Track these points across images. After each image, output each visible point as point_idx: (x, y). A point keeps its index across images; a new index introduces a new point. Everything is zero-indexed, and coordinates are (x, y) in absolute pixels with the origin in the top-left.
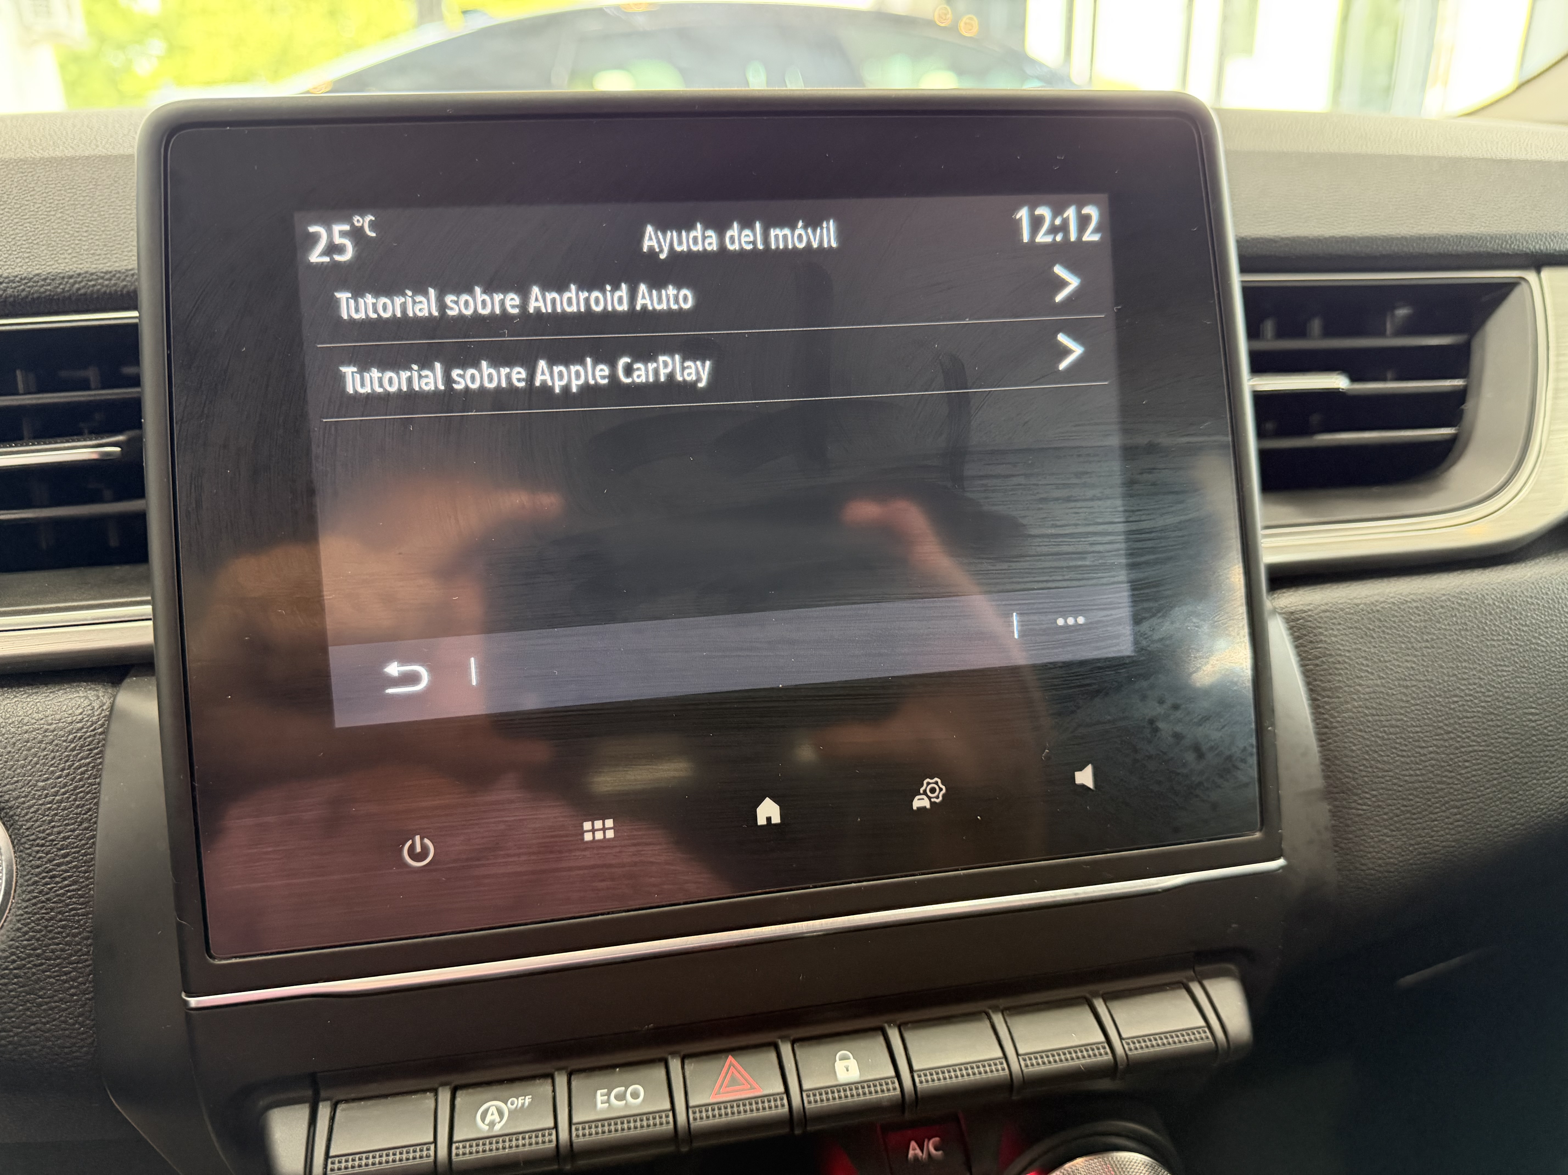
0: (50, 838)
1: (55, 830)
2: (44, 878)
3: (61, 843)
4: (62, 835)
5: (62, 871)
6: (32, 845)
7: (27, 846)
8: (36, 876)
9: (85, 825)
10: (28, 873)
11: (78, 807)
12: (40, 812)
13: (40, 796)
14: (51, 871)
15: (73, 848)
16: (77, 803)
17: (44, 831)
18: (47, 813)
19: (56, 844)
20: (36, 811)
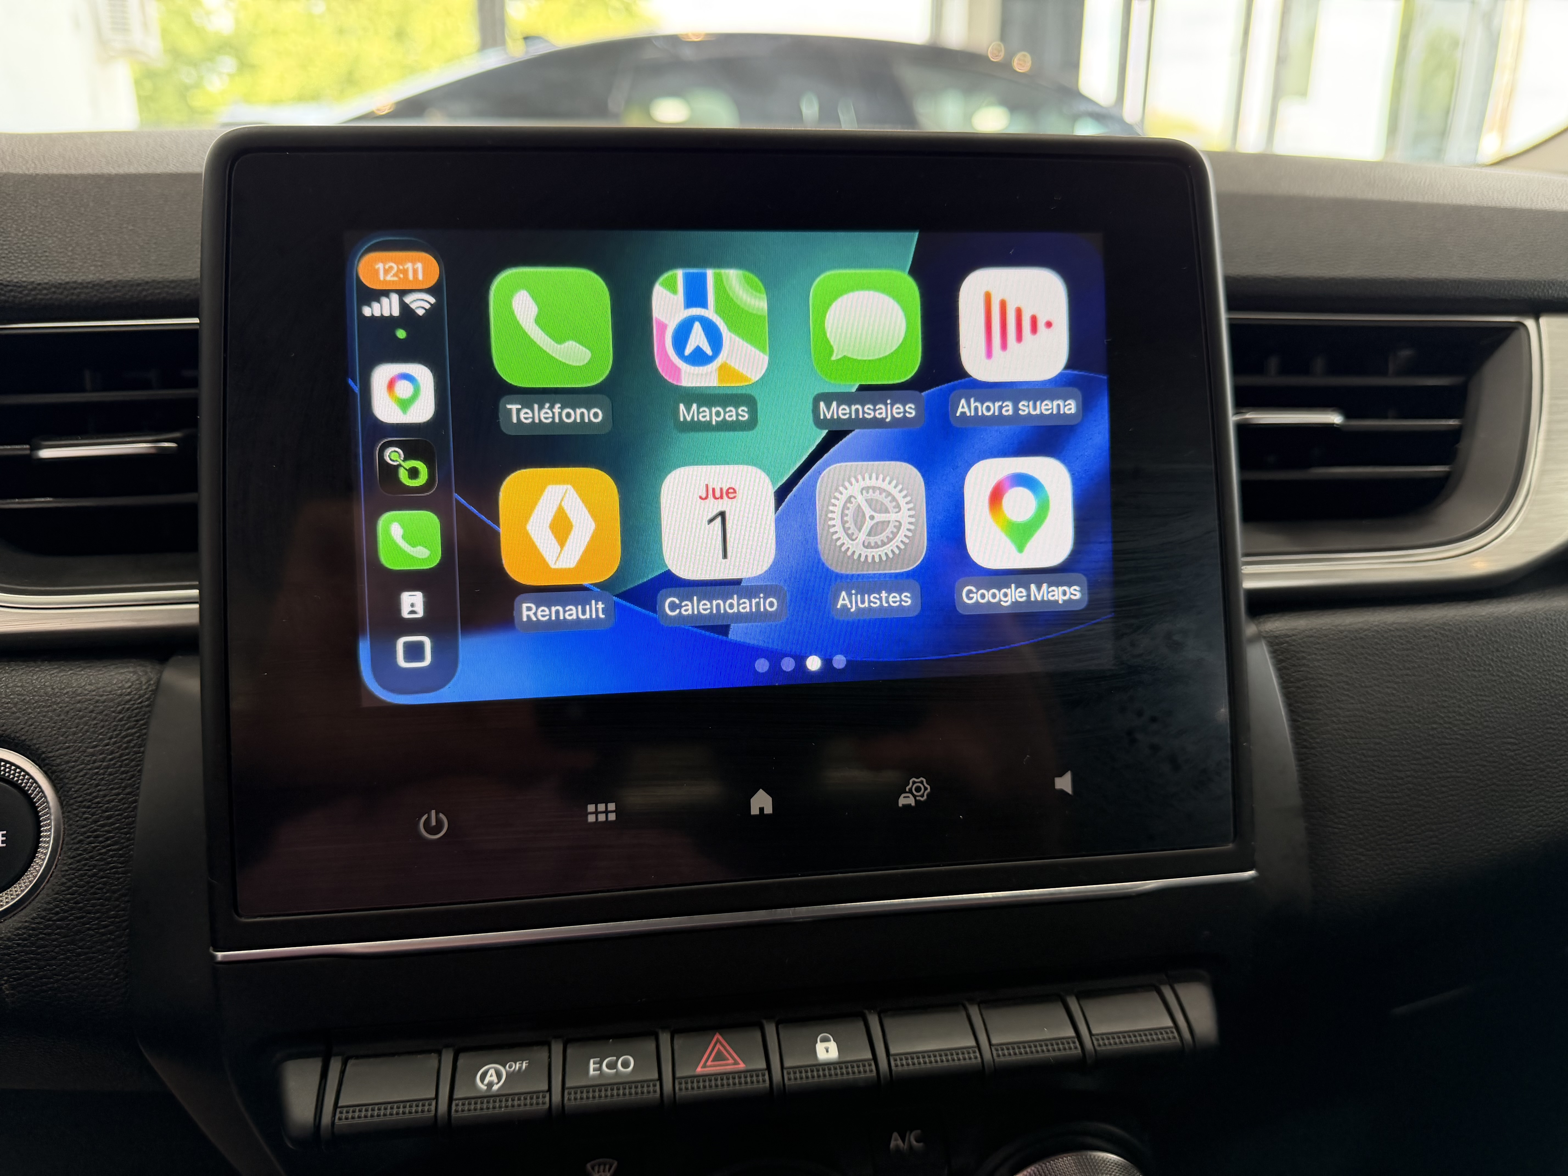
0: (97, 800)
1: (101, 793)
2: (89, 837)
3: (106, 806)
4: (107, 798)
5: (106, 831)
6: (79, 806)
7: (75, 807)
8: (82, 835)
9: (128, 790)
10: (75, 832)
11: (123, 773)
12: (88, 776)
13: (89, 761)
14: (95, 831)
15: (116, 811)
16: (123, 769)
17: (91, 794)
18: (95, 777)
19: (101, 807)
20: (85, 775)
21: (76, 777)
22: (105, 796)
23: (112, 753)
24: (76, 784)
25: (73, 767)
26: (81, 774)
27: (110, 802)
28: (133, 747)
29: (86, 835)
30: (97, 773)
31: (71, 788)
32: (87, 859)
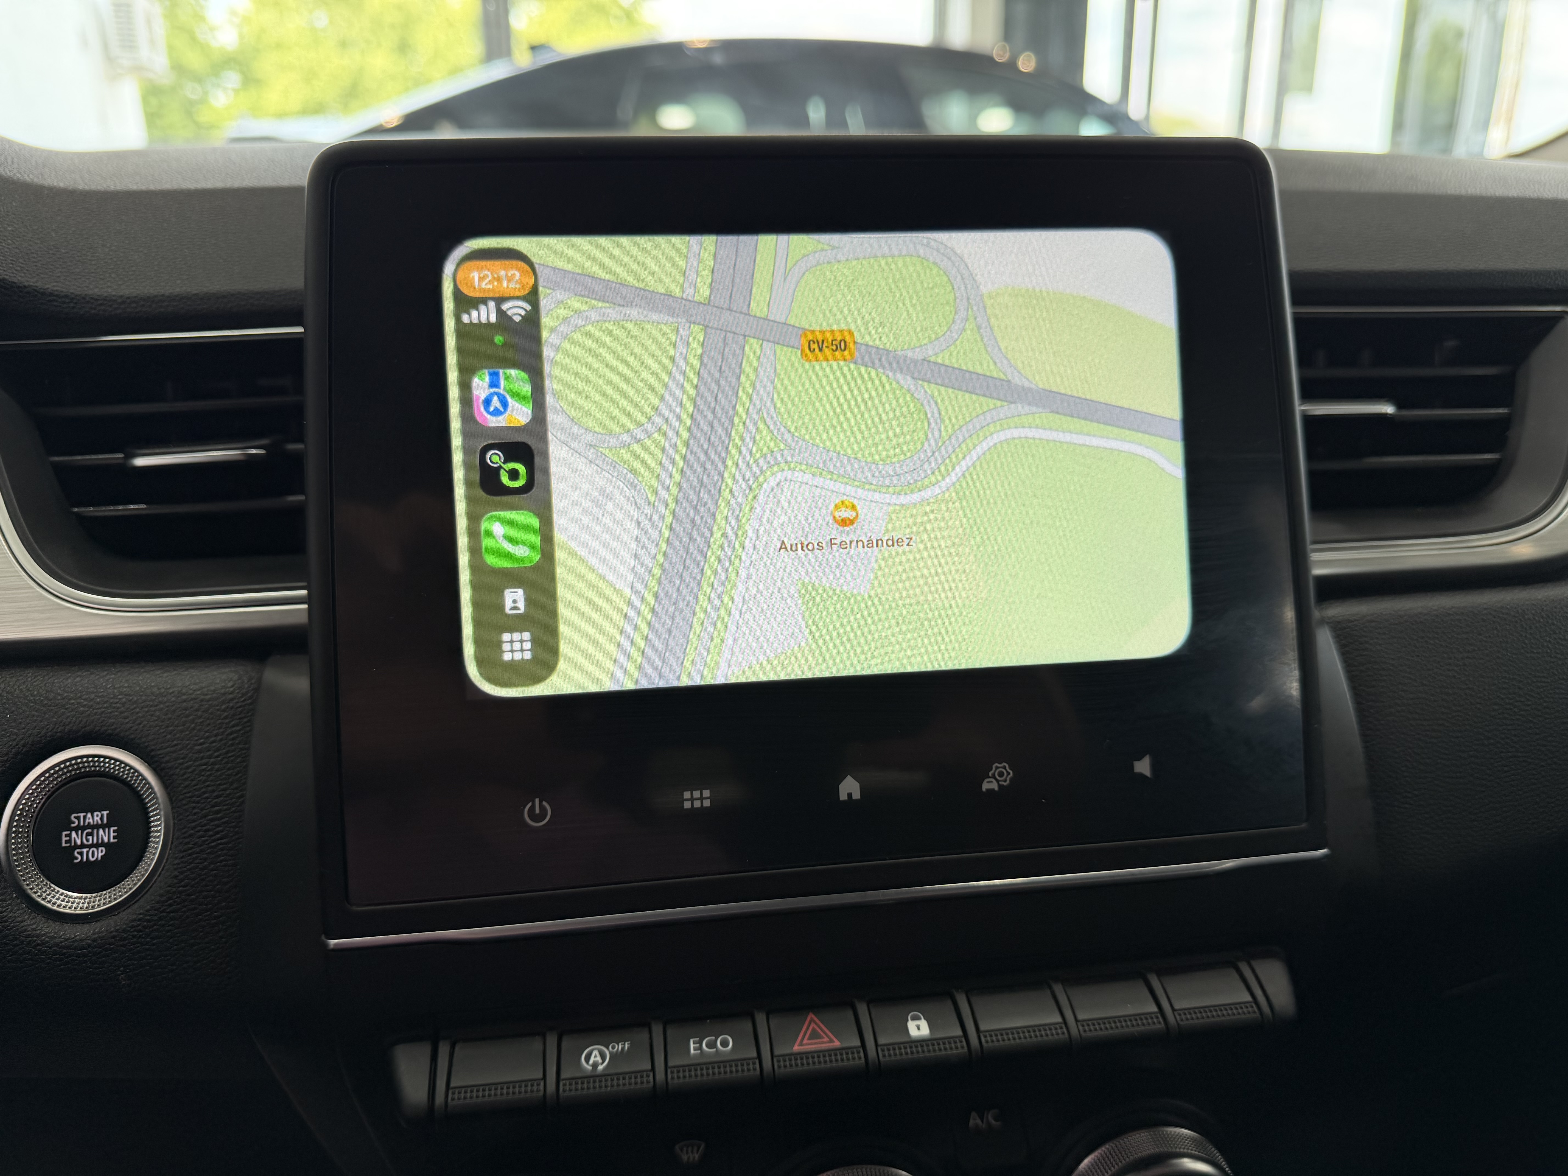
0: (205, 796)
1: (210, 788)
2: (199, 831)
3: (216, 800)
4: (215, 794)
5: (215, 826)
6: (189, 802)
7: (183, 803)
8: (192, 829)
9: (235, 785)
10: (184, 827)
11: (229, 769)
12: (196, 772)
13: (197, 758)
14: (205, 825)
15: (224, 806)
16: (229, 765)
17: (200, 789)
18: (203, 773)
19: (210, 802)
20: (194, 771)
21: (185, 774)
22: (213, 791)
23: (218, 750)
24: (185, 780)
25: (182, 764)
26: (190, 770)
27: (217, 797)
28: (239, 744)
29: (196, 829)
30: (204, 770)
31: (181, 784)
32: (197, 853)
